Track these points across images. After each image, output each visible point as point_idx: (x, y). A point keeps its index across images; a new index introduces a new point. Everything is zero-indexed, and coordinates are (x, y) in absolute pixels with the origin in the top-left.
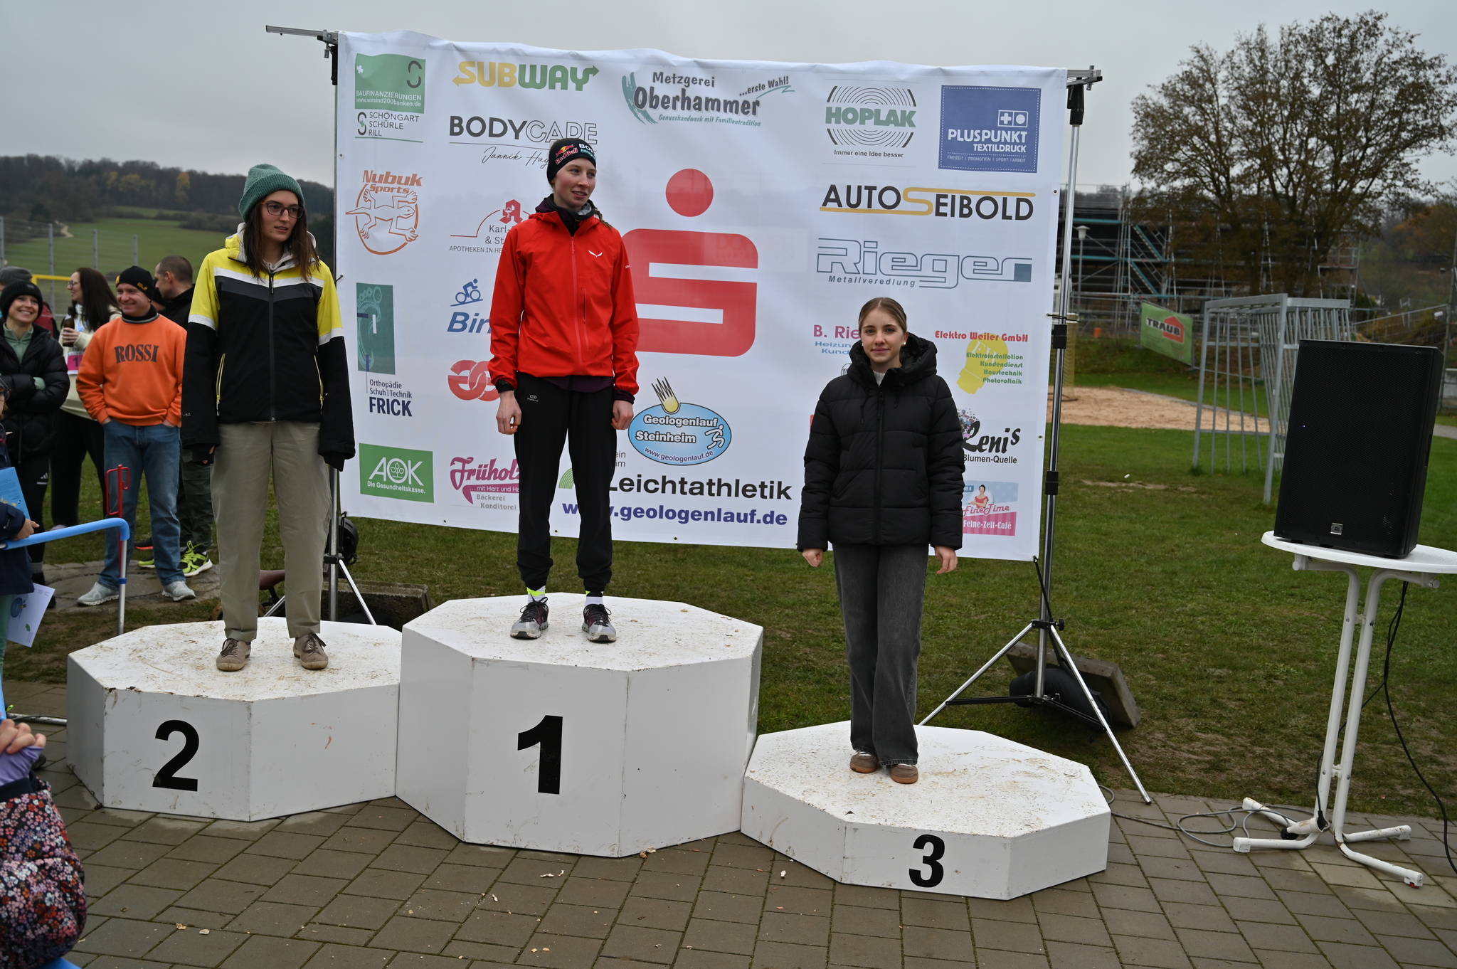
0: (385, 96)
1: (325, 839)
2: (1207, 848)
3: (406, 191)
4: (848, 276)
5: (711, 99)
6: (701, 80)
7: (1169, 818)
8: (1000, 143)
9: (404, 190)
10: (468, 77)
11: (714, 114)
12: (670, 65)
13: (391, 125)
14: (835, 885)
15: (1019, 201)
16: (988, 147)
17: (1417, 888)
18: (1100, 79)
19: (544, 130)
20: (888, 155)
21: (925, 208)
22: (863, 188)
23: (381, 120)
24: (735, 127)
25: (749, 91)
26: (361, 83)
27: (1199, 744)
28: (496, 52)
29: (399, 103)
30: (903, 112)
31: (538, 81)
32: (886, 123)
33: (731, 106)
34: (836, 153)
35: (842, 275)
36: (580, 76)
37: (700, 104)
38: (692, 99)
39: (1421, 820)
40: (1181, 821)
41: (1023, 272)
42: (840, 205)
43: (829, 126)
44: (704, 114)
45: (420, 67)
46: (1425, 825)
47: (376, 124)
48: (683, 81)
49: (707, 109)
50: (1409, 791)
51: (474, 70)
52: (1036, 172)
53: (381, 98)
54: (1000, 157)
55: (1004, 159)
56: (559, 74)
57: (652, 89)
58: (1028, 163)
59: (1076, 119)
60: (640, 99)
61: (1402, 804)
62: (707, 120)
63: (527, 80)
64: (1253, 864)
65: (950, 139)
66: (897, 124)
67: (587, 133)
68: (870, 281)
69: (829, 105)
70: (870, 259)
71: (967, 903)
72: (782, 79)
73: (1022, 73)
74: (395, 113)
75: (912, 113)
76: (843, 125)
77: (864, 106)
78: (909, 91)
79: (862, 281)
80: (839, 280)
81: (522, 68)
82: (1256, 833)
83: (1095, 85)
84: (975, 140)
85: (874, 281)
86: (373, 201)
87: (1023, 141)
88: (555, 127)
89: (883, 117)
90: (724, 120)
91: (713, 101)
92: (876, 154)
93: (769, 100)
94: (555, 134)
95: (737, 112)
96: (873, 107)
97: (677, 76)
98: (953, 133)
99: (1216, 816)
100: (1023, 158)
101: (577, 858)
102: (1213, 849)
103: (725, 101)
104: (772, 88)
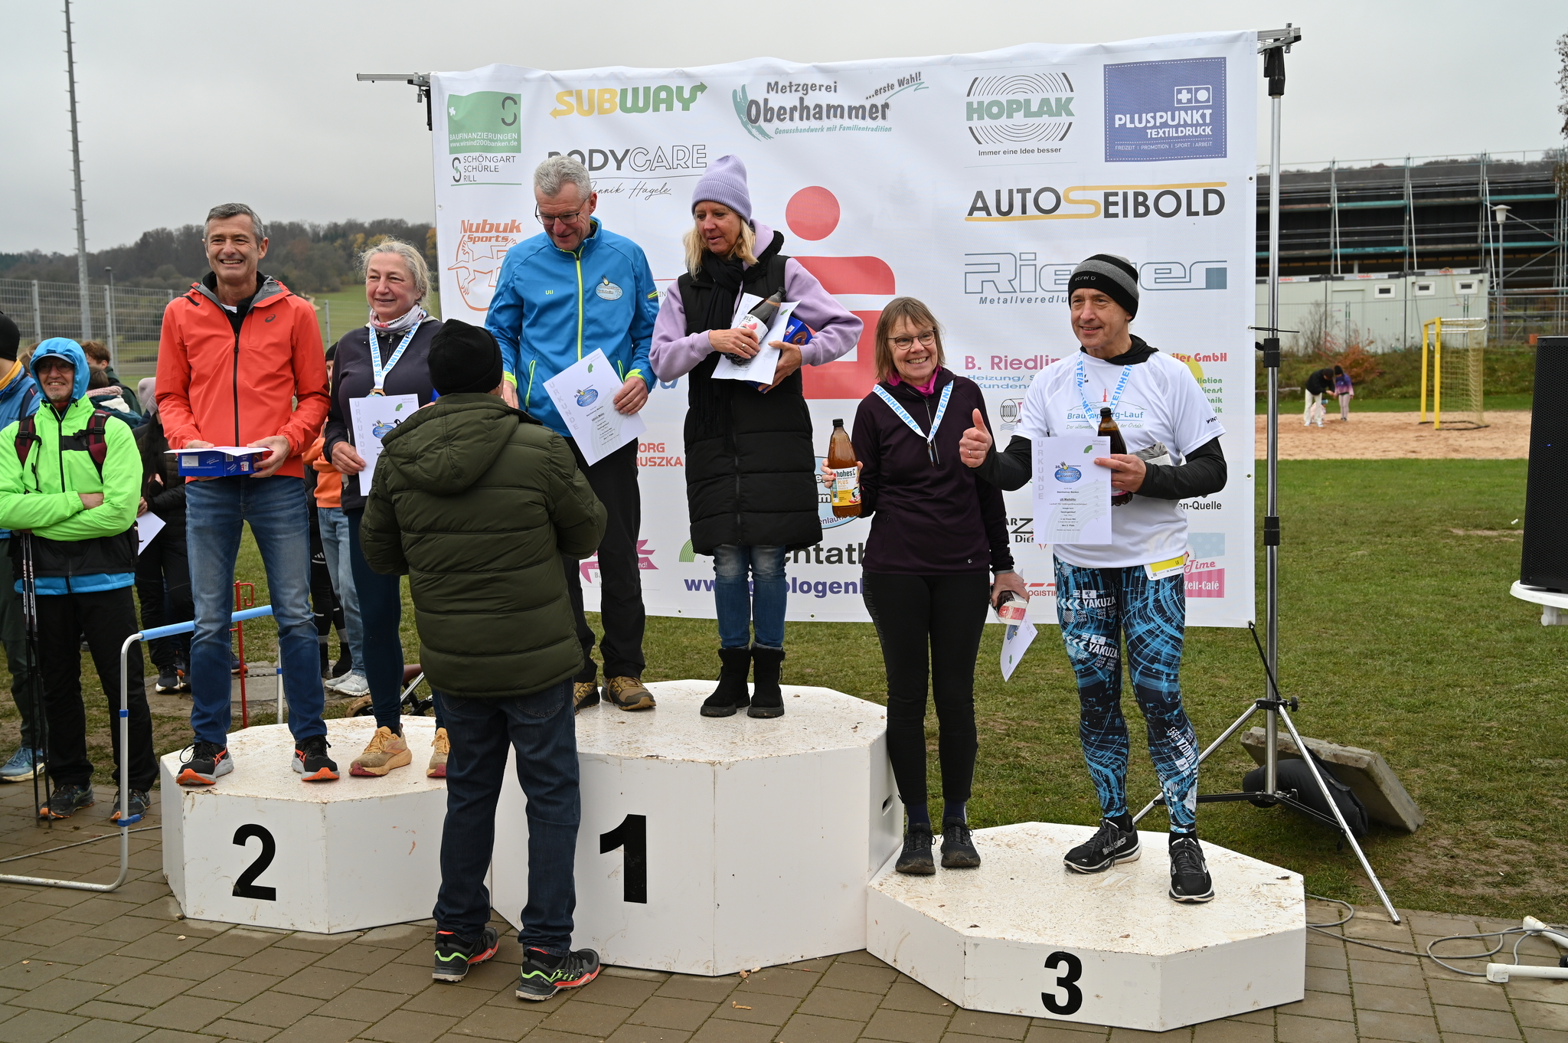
0: (478, 137)
1: (401, 952)
2: (1453, 977)
3: (505, 239)
4: (1002, 296)
5: (833, 106)
6: (821, 86)
7: (1417, 941)
8: (1177, 126)
9: (503, 238)
10: (565, 108)
11: (837, 121)
12: (788, 74)
13: (486, 168)
14: (956, 1010)
15: (1206, 193)
16: (1164, 133)
18: (1298, 38)
19: (648, 157)
20: (1043, 151)
21: (1091, 209)
22: (1015, 192)
23: (475, 164)
24: (864, 134)
25: (874, 93)
26: (455, 127)
27: (1496, 852)
28: (594, 78)
29: (493, 144)
30: (1058, 100)
31: (641, 104)
32: (1039, 114)
33: (856, 111)
34: (980, 153)
35: (996, 295)
36: (686, 94)
37: (820, 113)
38: (812, 108)
40: (1434, 944)
41: (1217, 279)
42: (989, 214)
43: (972, 124)
44: (826, 123)
45: (515, 103)
47: (470, 169)
48: (800, 88)
49: (828, 117)
51: (572, 100)
52: (1225, 156)
53: (473, 140)
54: (1181, 142)
55: (1185, 145)
56: (663, 95)
57: (766, 101)
58: (1216, 147)
59: (1276, 88)
60: (753, 114)
62: (829, 129)
63: (629, 104)
64: (1507, 995)
65: (1117, 126)
66: (1051, 114)
67: (696, 156)
68: (1029, 300)
69: (970, 99)
70: (1028, 273)
71: (1109, 1034)
72: (914, 76)
73: (1201, 42)
74: (489, 155)
75: (1069, 100)
76: (987, 121)
77: (1011, 97)
78: (1064, 74)
79: (1019, 300)
80: (992, 301)
81: (624, 92)
82: (1524, 958)
83: (1294, 46)
84: (1149, 125)
85: (1034, 300)
86: (471, 253)
87: (1208, 121)
88: (660, 152)
89: (1034, 108)
90: (849, 128)
91: (835, 108)
92: (1027, 151)
93: (899, 100)
94: (660, 160)
95: (864, 118)
96: (1021, 97)
97: (793, 84)
98: (1120, 119)
99: (1482, 939)
100: (1208, 141)
101: (668, 976)
102: (1460, 977)
103: (850, 107)
104: (902, 87)
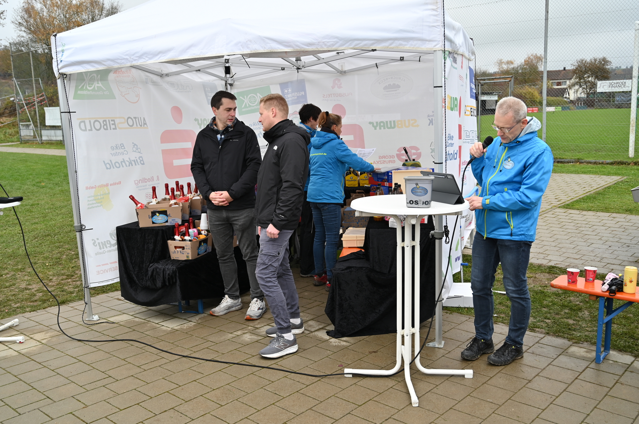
17: (23, 343)
39: (23, 315)
46: (25, 316)
50: (18, 305)
61: (15, 311)
